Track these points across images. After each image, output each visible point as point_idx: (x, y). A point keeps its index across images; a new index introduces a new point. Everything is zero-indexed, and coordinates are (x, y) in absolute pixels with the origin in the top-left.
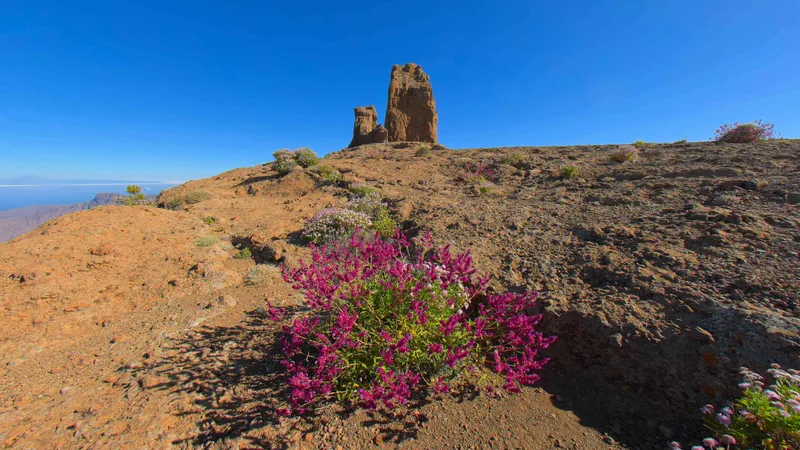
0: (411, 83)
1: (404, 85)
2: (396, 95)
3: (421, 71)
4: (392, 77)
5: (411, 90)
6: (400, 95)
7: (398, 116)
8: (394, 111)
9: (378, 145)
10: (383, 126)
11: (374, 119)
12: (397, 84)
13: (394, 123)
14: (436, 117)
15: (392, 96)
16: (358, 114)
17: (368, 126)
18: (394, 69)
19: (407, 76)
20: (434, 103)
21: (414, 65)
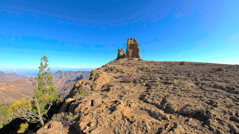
0: (133, 43)
1: (131, 43)
2: (129, 45)
3: (135, 39)
4: (128, 41)
5: (133, 44)
6: (130, 46)
7: (130, 51)
8: (129, 49)
9: (124, 59)
10: (125, 54)
11: (123, 52)
12: (129, 43)
13: (129, 53)
14: (140, 51)
15: (128, 46)
16: (119, 50)
17: (121, 54)
18: (128, 39)
19: (132, 41)
20: (139, 47)
21: (133, 38)
